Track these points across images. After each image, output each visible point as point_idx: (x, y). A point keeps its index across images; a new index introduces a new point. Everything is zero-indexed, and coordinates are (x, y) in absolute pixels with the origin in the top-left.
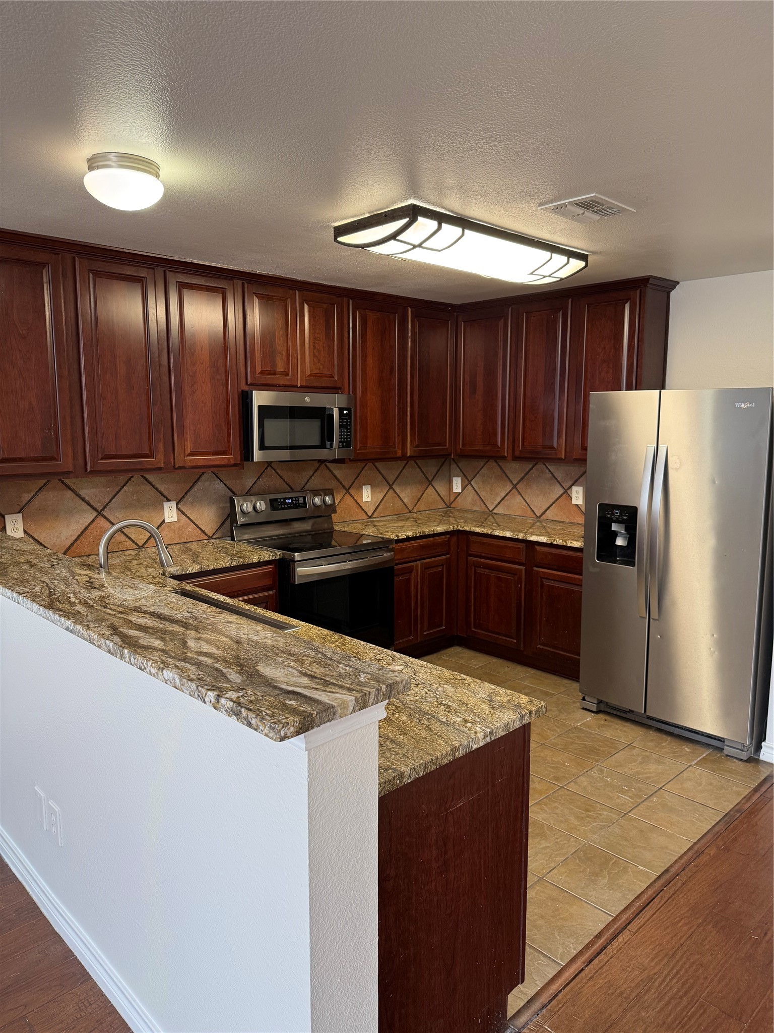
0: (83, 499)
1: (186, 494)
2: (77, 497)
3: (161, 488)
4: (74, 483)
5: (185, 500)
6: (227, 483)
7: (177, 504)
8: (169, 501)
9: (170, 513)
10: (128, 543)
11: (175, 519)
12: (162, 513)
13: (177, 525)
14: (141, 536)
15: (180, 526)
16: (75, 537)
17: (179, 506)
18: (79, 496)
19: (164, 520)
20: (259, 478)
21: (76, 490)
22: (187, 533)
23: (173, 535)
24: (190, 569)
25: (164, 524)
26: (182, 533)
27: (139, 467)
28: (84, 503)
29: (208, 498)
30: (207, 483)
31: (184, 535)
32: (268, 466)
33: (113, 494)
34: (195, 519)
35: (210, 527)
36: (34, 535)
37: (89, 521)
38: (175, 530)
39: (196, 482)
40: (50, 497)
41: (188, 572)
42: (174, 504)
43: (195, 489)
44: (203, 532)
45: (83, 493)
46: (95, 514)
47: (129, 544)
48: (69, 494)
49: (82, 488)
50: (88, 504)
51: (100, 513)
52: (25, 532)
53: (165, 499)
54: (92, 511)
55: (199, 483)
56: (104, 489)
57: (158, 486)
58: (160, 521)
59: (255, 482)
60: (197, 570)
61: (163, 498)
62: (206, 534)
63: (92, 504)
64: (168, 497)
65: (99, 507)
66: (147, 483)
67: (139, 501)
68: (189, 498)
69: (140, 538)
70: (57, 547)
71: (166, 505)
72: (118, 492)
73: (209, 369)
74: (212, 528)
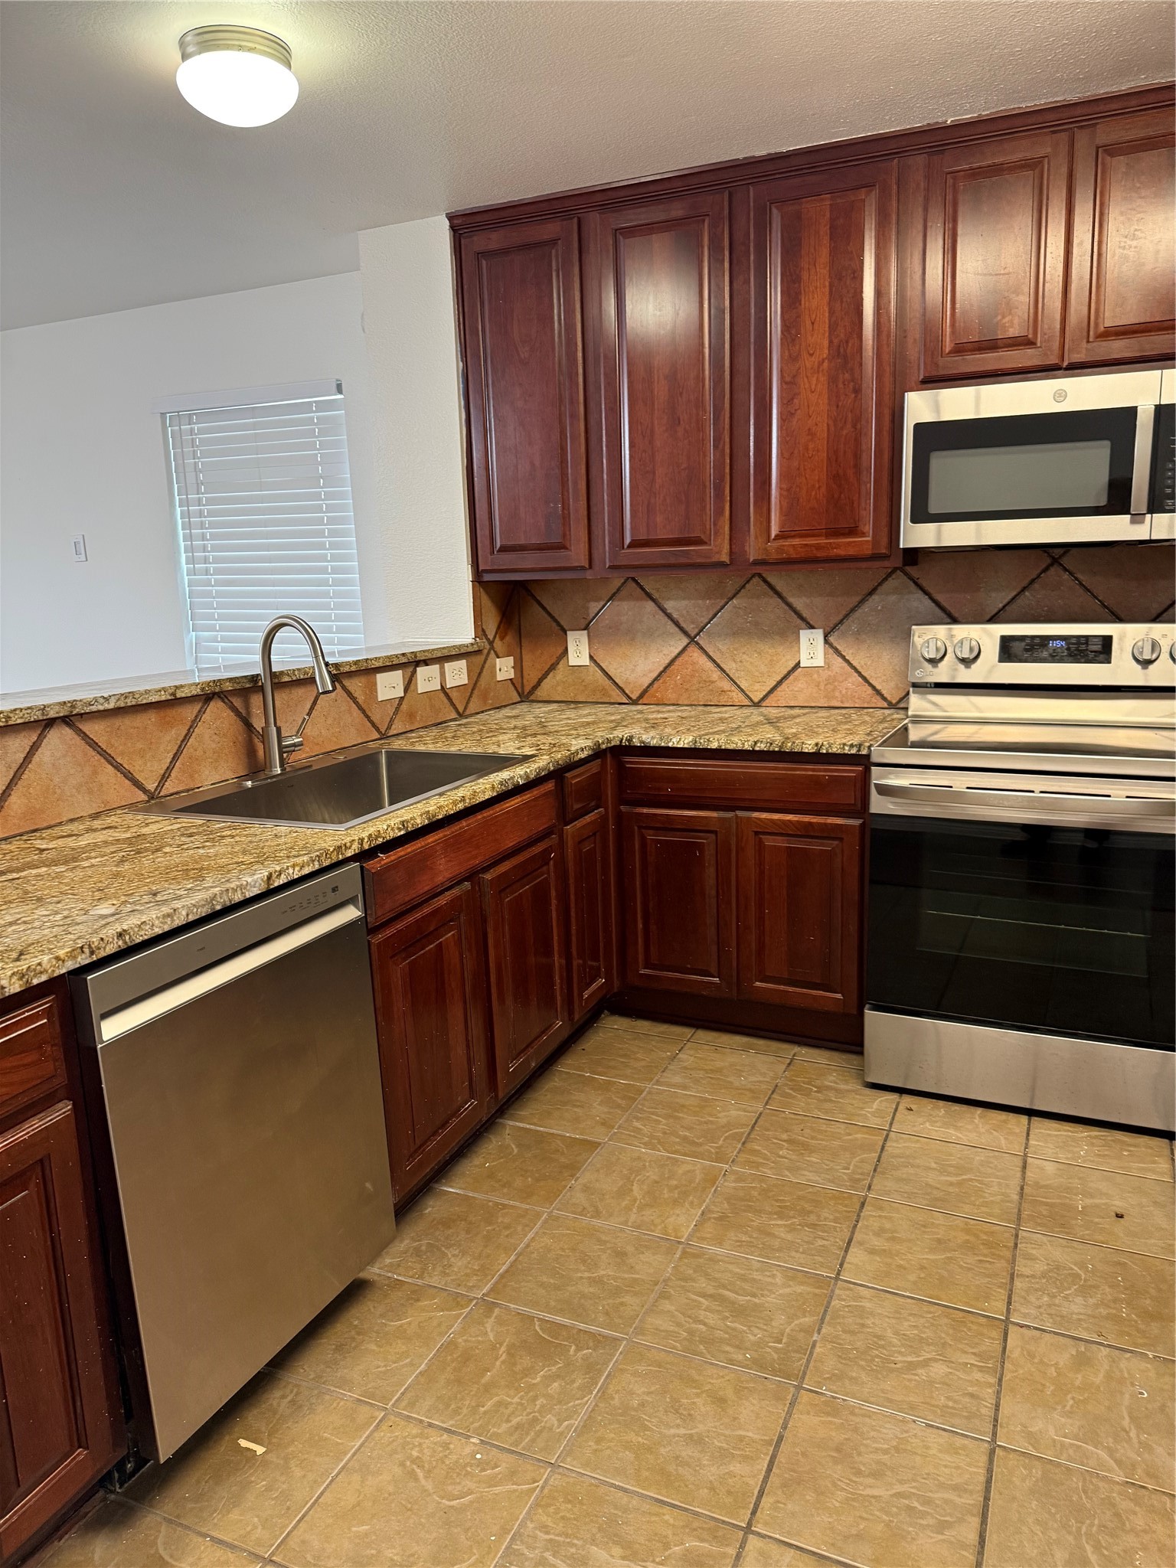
0: (669, 616)
1: (847, 616)
2: (660, 612)
3: (798, 603)
4: (658, 590)
5: (842, 628)
6: (939, 597)
7: (826, 636)
8: (812, 627)
9: (811, 648)
10: (734, 694)
11: (819, 661)
12: (797, 649)
13: (825, 674)
14: (757, 686)
15: (830, 676)
16: (655, 674)
17: (831, 639)
18: (664, 611)
19: (799, 662)
20: (1024, 589)
21: (660, 600)
22: (844, 692)
23: (814, 691)
24: (674, 740)
25: (800, 670)
26: (833, 690)
27: (683, 560)
28: (670, 622)
29: (892, 627)
30: (893, 598)
31: (837, 694)
32: (1052, 565)
33: (715, 611)
34: (862, 667)
35: (892, 684)
36: (601, 664)
37: (677, 651)
38: (819, 683)
39: (871, 593)
40: (625, 610)
41: (670, 745)
42: (818, 635)
43: (866, 608)
44: (878, 692)
45: (669, 605)
46: (685, 641)
47: (737, 697)
48: (650, 606)
49: (669, 599)
50: (677, 624)
51: (692, 640)
52: (591, 657)
53: (803, 625)
54: (682, 636)
55: (875, 597)
56: (700, 602)
57: (791, 600)
58: (792, 664)
59: (1013, 598)
60: (688, 743)
61: (799, 621)
62: (885, 699)
63: (683, 624)
64: (809, 620)
65: (692, 629)
66: (771, 593)
67: (756, 624)
68: (852, 624)
69: (756, 688)
70: (632, 686)
71: (805, 635)
72: (723, 607)
73: (826, 364)
74: (897, 687)
